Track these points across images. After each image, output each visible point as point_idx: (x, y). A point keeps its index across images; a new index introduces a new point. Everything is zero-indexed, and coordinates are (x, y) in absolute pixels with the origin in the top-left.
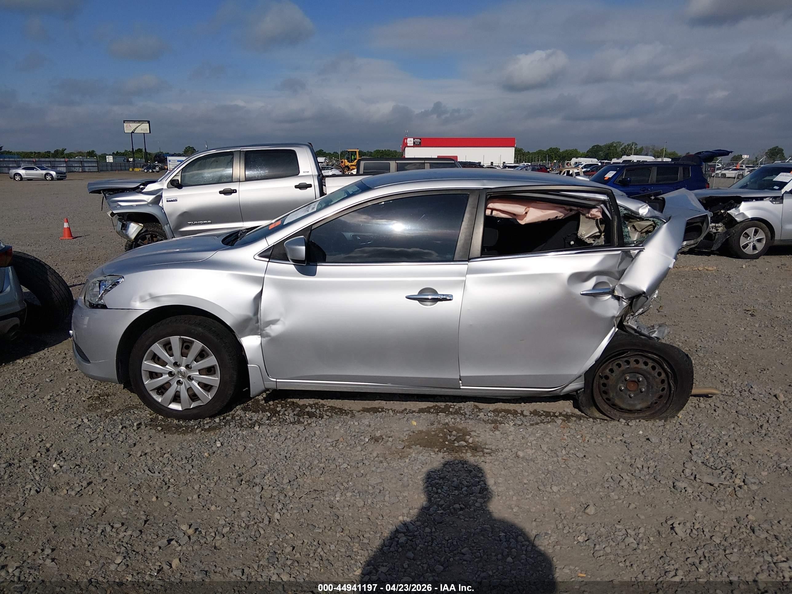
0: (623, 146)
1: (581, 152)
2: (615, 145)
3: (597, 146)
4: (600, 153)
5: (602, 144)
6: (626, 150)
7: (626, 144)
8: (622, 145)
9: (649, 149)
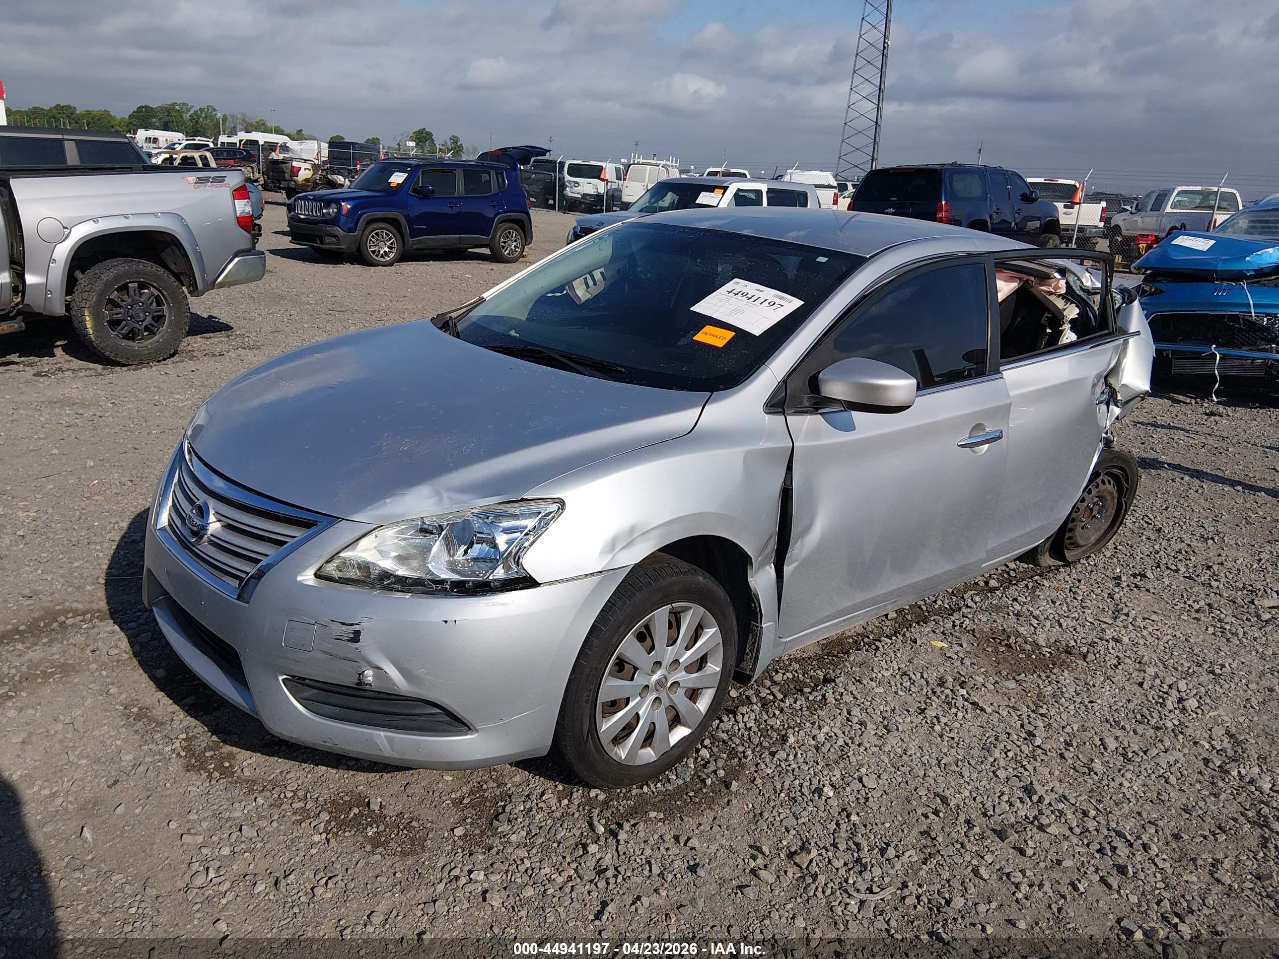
0: (192, 111)
1: (119, 117)
2: (177, 108)
3: (147, 107)
4: (154, 120)
5: (154, 105)
6: (199, 119)
7: (196, 108)
8: (190, 109)
9: (237, 119)
